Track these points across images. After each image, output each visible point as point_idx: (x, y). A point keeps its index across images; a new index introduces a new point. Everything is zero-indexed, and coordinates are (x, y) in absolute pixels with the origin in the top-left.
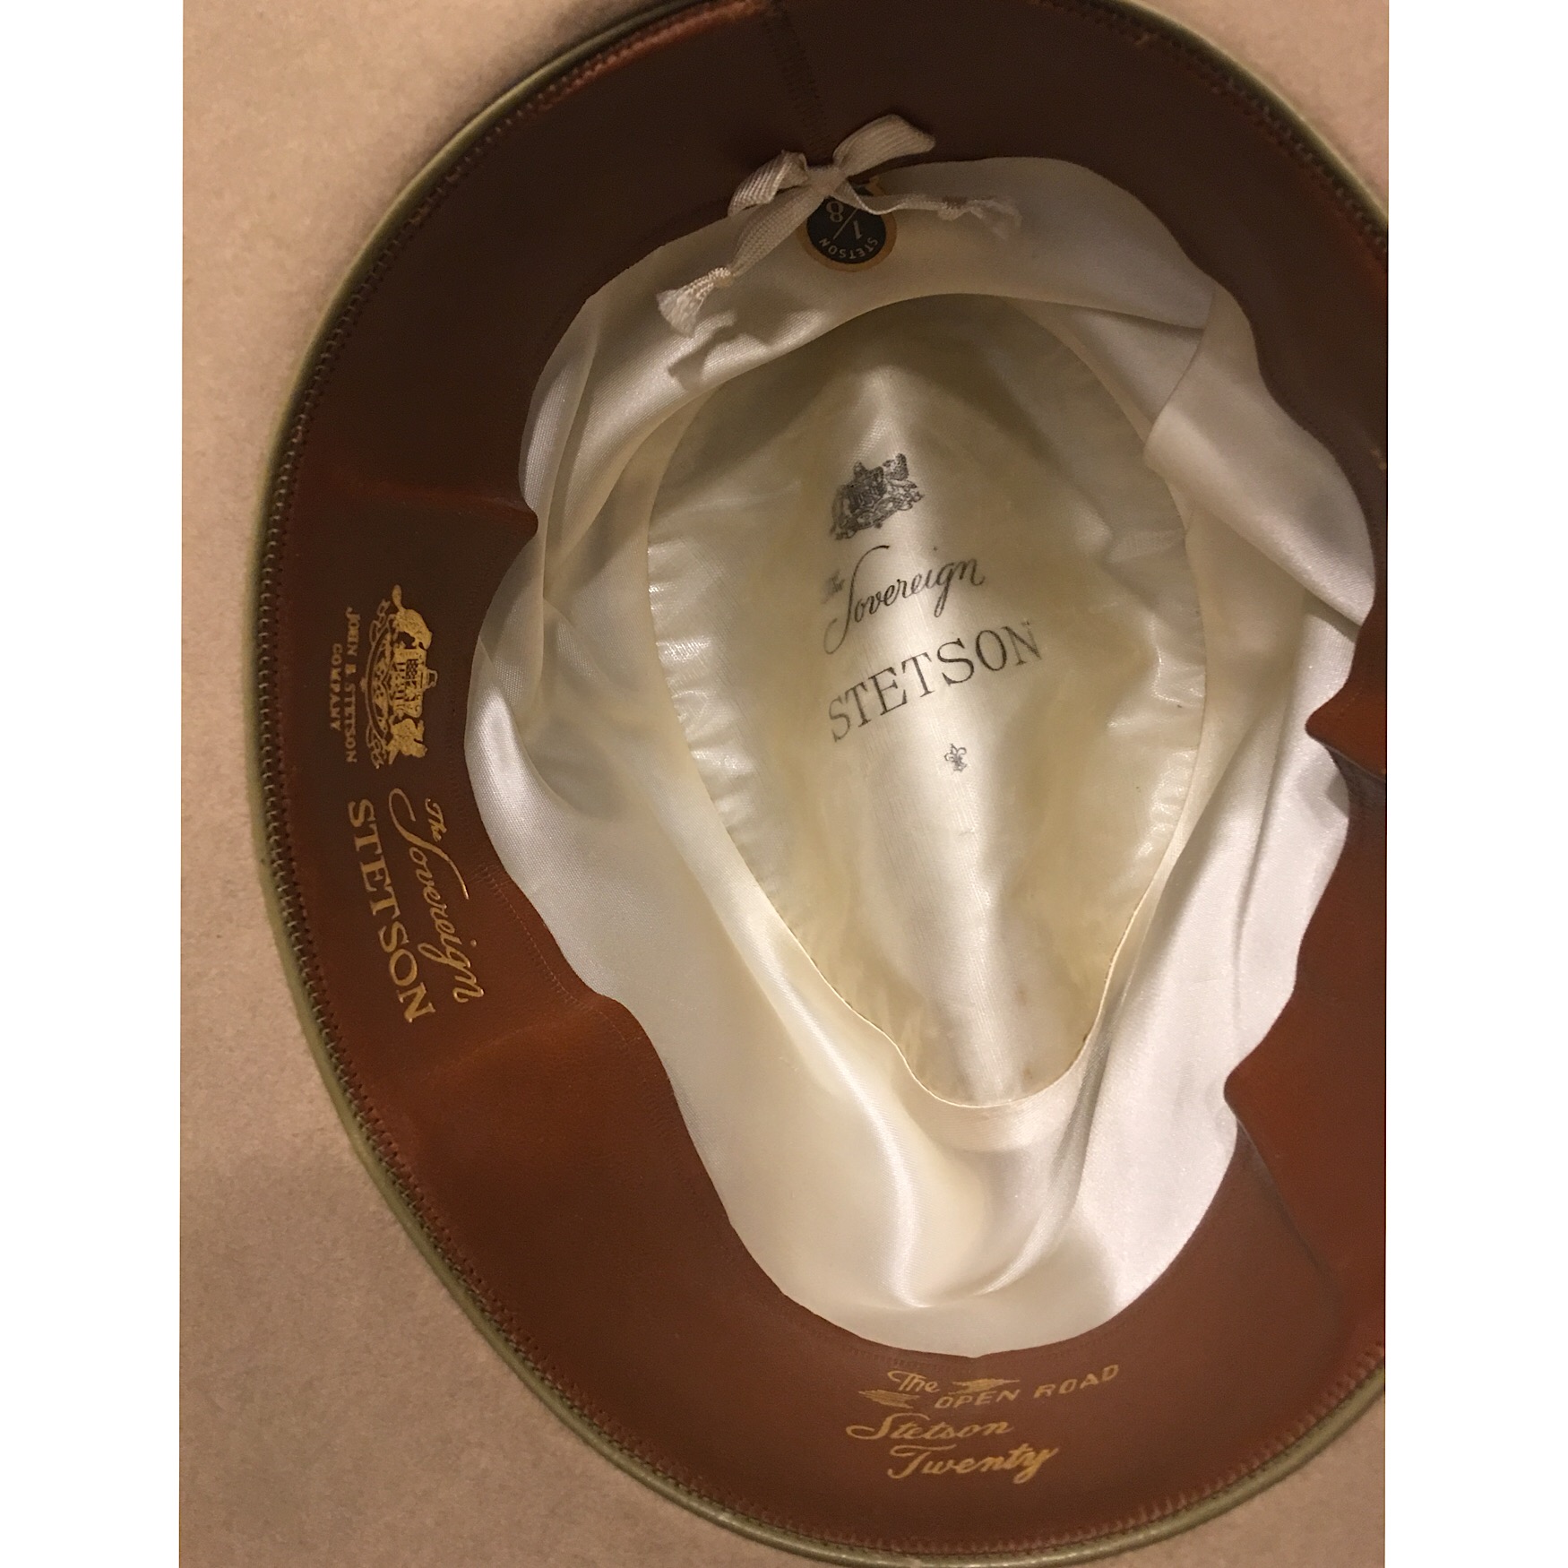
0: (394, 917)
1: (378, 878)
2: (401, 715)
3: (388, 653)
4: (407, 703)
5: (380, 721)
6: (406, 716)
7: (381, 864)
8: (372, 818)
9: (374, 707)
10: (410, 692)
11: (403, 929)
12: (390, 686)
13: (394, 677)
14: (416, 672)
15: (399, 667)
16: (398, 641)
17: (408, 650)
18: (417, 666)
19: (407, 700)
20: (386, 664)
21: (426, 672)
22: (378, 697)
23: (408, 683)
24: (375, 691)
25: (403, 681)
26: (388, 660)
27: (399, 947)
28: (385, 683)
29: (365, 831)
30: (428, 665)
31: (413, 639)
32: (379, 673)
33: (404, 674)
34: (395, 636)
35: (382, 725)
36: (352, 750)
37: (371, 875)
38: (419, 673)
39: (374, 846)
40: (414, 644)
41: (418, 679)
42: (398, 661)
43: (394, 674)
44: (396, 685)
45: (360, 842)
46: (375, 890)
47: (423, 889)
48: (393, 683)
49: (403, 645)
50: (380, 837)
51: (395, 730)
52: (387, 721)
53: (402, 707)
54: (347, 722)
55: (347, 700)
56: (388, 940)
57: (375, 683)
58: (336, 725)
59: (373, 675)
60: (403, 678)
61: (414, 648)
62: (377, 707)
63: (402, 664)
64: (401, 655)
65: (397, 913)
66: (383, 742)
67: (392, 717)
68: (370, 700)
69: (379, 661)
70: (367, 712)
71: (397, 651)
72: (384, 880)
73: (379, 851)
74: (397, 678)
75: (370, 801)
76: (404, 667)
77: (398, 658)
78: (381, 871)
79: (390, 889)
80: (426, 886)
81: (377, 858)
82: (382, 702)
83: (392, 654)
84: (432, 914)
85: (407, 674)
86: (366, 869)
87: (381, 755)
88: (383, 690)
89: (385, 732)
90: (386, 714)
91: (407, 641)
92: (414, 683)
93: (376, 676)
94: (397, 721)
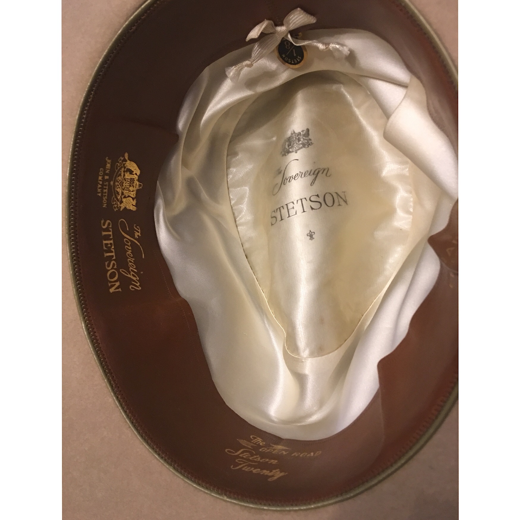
0: (113, 259)
1: (109, 245)
2: (127, 195)
3: (122, 175)
4: (130, 192)
5: (118, 196)
6: (129, 196)
7: (112, 242)
8: (110, 227)
9: (116, 192)
10: (131, 189)
11: (115, 264)
12: (123, 186)
13: (124, 183)
14: (134, 183)
15: (127, 180)
16: (127, 171)
17: (130, 175)
18: (134, 181)
19: (130, 191)
20: (121, 178)
21: (138, 183)
22: (117, 188)
23: (130, 186)
24: (116, 186)
25: (128, 185)
26: (122, 177)
27: (112, 269)
28: (121, 184)
29: (107, 230)
30: (138, 180)
31: (133, 172)
32: (118, 181)
33: (129, 182)
34: (125, 170)
35: (119, 197)
36: (105, 203)
37: (106, 244)
38: (135, 183)
39: (110, 235)
40: (133, 173)
41: (134, 185)
42: (126, 178)
43: (125, 182)
44: (126, 185)
45: (104, 233)
46: (107, 249)
47: (127, 252)
48: (124, 184)
49: (128, 173)
50: (113, 233)
51: (124, 200)
52: (121, 197)
53: (128, 193)
54: (104, 194)
55: (105, 187)
56: (109, 266)
57: (117, 184)
58: (100, 195)
59: (116, 181)
60: (128, 184)
61: (133, 174)
62: (117, 191)
63: (129, 179)
64: (128, 176)
65: (114, 258)
66: (119, 203)
67: (123, 196)
68: (114, 189)
69: (119, 176)
70: (112, 192)
71: (126, 174)
72: (111, 247)
73: (111, 237)
74: (126, 183)
75: (110, 220)
76: (129, 180)
77: (126, 177)
78: (111, 244)
79: (113, 250)
80: (128, 251)
81: (111, 240)
82: (119, 190)
83: (124, 175)
84: (128, 261)
85: (130, 183)
86: (105, 242)
87: (117, 207)
88: (120, 186)
89: (120, 200)
90: (121, 195)
91: (131, 172)
92: (133, 186)
93: (117, 181)
94: (125, 197)
